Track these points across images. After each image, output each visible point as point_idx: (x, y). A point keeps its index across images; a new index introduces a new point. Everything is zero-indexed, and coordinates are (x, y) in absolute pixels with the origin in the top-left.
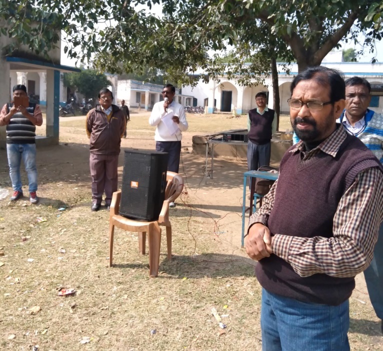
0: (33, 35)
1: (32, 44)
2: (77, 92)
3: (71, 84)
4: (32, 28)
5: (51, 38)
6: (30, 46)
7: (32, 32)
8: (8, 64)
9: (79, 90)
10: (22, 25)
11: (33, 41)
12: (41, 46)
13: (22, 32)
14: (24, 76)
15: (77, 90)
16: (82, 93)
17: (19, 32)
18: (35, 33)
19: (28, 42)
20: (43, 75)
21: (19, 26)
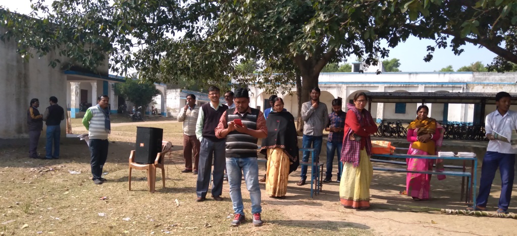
0: (85, 56)
1: (84, 62)
2: (127, 100)
3: (122, 92)
4: (85, 51)
5: (98, 57)
6: (83, 64)
7: (85, 53)
8: (65, 76)
9: (129, 99)
10: (77, 48)
11: (85, 60)
12: (91, 63)
13: (78, 53)
14: (78, 86)
15: (127, 99)
16: (132, 101)
17: (75, 54)
18: (87, 54)
19: (82, 60)
20: (94, 85)
21: (75, 49)
